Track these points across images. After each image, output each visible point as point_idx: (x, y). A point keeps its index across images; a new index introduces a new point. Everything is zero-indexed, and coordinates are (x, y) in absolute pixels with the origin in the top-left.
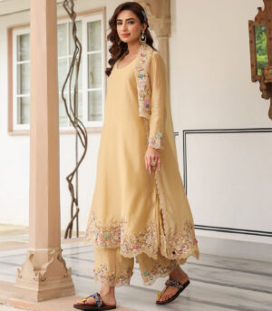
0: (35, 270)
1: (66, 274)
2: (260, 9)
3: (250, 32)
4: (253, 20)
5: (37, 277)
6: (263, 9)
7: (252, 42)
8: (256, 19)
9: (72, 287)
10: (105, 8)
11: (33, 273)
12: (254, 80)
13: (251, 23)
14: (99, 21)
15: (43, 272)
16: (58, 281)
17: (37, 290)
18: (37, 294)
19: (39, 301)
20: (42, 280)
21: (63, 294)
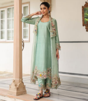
0: (15, 86)
1: (24, 87)
2: (86, 2)
3: (82, 10)
4: (84, 6)
5: (16, 88)
6: (87, 2)
7: (83, 13)
8: (85, 6)
9: (26, 91)
10: (30, 2)
11: (15, 87)
12: (83, 25)
13: (83, 7)
14: (27, 7)
15: (18, 86)
16: (22, 89)
17: (16, 92)
18: (16, 93)
19: (17, 96)
20: (18, 89)
21: (23, 94)
